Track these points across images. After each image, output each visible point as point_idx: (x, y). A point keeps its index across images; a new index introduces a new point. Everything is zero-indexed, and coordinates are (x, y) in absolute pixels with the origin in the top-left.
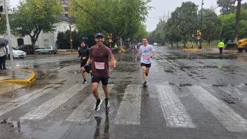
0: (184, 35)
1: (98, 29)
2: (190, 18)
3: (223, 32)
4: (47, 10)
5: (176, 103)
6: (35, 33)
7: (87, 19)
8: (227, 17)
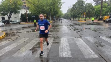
0: (79, 15)
1: (39, 12)
2: (81, 7)
3: (96, 13)
4: (15, 3)
5: (66, 46)
6: (10, 14)
7: (34, 7)
8: (97, 7)
